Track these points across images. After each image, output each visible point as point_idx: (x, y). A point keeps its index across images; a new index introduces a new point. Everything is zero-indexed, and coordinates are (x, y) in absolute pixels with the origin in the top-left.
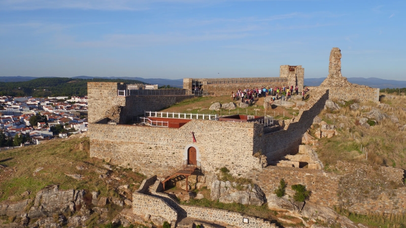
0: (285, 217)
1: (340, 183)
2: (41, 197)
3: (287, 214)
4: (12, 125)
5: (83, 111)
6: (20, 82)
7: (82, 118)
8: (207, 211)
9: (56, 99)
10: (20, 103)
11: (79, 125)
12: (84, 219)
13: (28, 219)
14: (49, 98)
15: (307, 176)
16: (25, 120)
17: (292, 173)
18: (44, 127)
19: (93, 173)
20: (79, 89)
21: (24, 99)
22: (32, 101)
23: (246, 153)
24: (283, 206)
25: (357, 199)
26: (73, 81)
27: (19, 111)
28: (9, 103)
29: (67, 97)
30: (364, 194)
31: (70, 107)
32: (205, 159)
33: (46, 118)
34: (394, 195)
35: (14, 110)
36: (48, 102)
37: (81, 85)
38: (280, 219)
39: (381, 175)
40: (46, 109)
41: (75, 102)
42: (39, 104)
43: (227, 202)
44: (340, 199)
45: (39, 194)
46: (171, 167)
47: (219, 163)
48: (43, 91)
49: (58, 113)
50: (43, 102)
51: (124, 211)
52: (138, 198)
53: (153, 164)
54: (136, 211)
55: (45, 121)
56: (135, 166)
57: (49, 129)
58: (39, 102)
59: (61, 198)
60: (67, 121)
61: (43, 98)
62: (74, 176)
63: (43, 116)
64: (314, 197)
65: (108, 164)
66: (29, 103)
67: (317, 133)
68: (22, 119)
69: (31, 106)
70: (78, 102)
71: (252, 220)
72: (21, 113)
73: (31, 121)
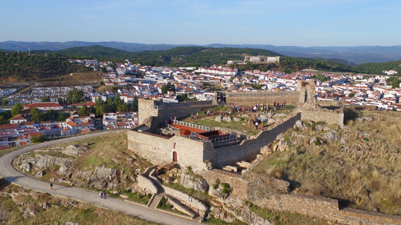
0: (215, 201)
1: (249, 186)
2: (97, 170)
3: (217, 200)
4: (148, 92)
5: (207, 81)
6: (162, 51)
7: (203, 89)
8: (174, 191)
9: (186, 69)
10: (156, 73)
11: (200, 95)
12: (115, 185)
13: (90, 181)
14: (180, 68)
15: (231, 179)
16: (158, 88)
17: (223, 175)
18: (171, 96)
19: (125, 160)
20: (209, 58)
21: (160, 68)
22: (166, 71)
23: (200, 160)
24: (215, 194)
25: (258, 197)
26: (206, 50)
27: (155, 80)
28: (148, 72)
29: (195, 68)
30: (262, 195)
31: (196, 77)
32: (181, 159)
33: (174, 88)
34: (280, 198)
35: (151, 79)
36: (178, 72)
37: (212, 54)
38: (212, 202)
39: (273, 185)
40: (176, 79)
41: (200, 73)
42: (172, 73)
43: (187, 187)
44: (248, 195)
45: (96, 169)
46: (165, 162)
47: (188, 164)
48: (179, 59)
49: (185, 83)
50: (175, 72)
51: (134, 184)
52: (140, 178)
53: (156, 158)
54: (139, 185)
55: (174, 90)
56: (148, 157)
57: (175, 97)
58: (171, 72)
59: (106, 172)
60: (191, 91)
61: (176, 68)
62: (115, 160)
63: (173, 85)
64: (234, 192)
65: (135, 155)
66: (164, 72)
67: (275, 147)
68: (156, 88)
69: (164, 76)
70: (204, 73)
71: (193, 200)
72: (156, 82)
73: (162, 89)
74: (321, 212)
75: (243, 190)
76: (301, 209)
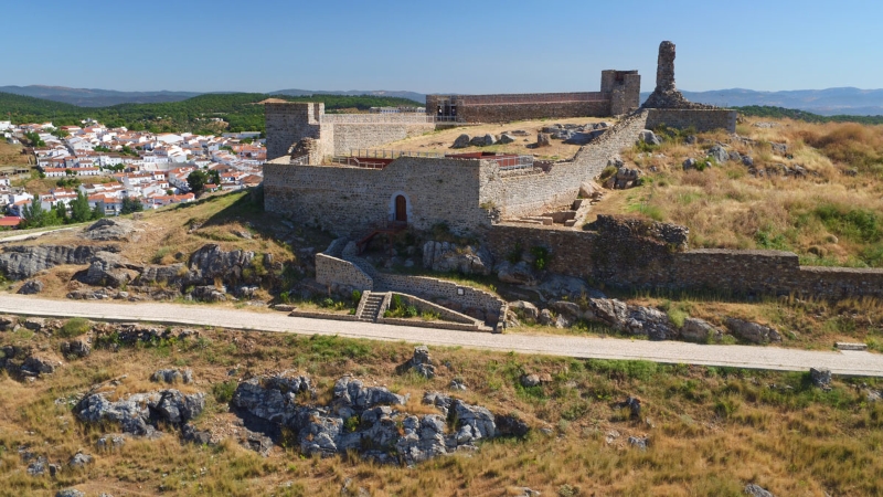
2: (199, 259)
3: (520, 287)
4: (155, 189)
12: (254, 288)
13: (184, 285)
15: (552, 236)
19: (268, 230)
24: (517, 276)
25: (619, 267)
32: (417, 212)
33: (218, 177)
34: (671, 261)
38: (511, 293)
42: (205, 147)
43: (442, 270)
45: (196, 256)
46: (373, 225)
47: (436, 217)
51: (305, 279)
52: (322, 262)
53: (349, 220)
54: (320, 279)
56: (325, 223)
59: (224, 261)
61: (213, 136)
63: (213, 173)
65: (289, 221)
67: (610, 183)
71: (469, 291)
74: (763, 280)
75: (583, 258)
76: (718, 279)
